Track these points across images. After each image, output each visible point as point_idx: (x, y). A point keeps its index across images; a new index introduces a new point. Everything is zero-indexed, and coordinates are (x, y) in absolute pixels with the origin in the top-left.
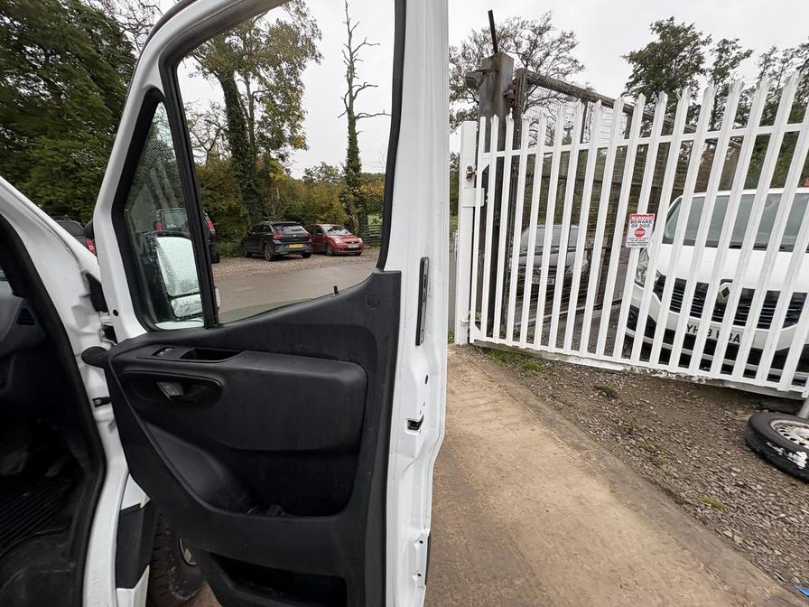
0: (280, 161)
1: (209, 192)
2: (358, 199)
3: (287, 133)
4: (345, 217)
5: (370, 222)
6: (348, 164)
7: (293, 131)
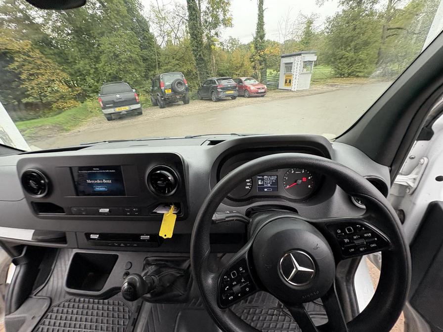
0: (216, 37)
1: (177, 62)
2: (262, 59)
3: (221, 17)
4: (253, 72)
5: (268, 74)
6: (257, 35)
7: (225, 15)
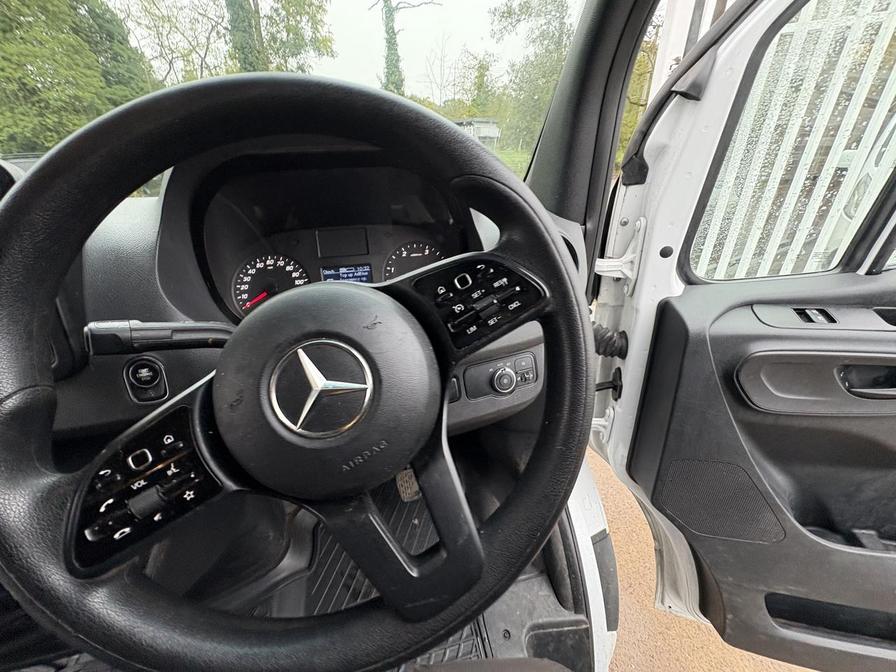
6: (388, 80)
7: (315, 29)
